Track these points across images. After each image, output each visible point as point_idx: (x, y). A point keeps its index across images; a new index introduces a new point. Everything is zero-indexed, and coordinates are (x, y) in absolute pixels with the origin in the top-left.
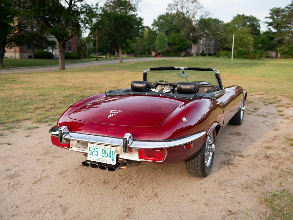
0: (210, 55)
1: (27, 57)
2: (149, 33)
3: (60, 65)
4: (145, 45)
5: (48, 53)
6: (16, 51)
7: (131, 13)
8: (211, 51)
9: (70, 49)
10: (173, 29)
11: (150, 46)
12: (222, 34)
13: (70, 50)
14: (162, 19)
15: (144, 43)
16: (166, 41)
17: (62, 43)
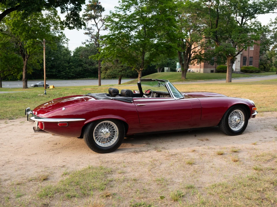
1: (210, 72)
6: (201, 67)
13: (250, 64)
17: (230, 59)
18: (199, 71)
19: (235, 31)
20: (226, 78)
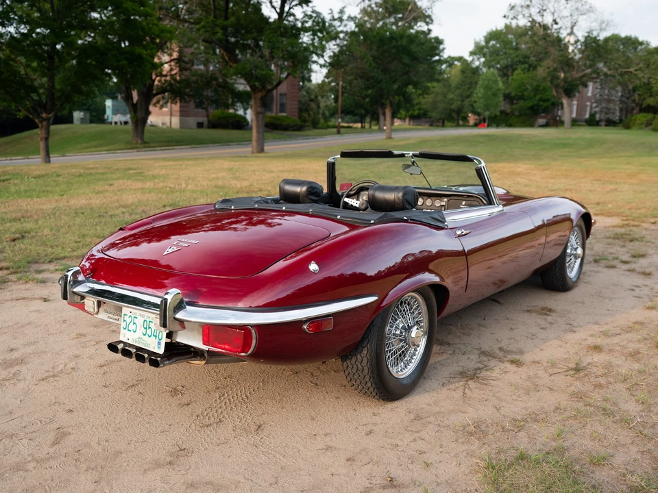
0: (610, 123)
1: (195, 126)
2: (463, 72)
3: (254, 143)
4: (452, 99)
5: (235, 116)
6: (174, 113)
7: (421, 26)
8: (613, 113)
9: (282, 108)
10: (520, 62)
11: (463, 101)
12: (640, 75)
13: (282, 110)
14: (494, 40)
15: (450, 96)
16: (499, 90)
17: (260, 97)
18: (168, 124)
19: (269, 29)
20: (251, 140)
